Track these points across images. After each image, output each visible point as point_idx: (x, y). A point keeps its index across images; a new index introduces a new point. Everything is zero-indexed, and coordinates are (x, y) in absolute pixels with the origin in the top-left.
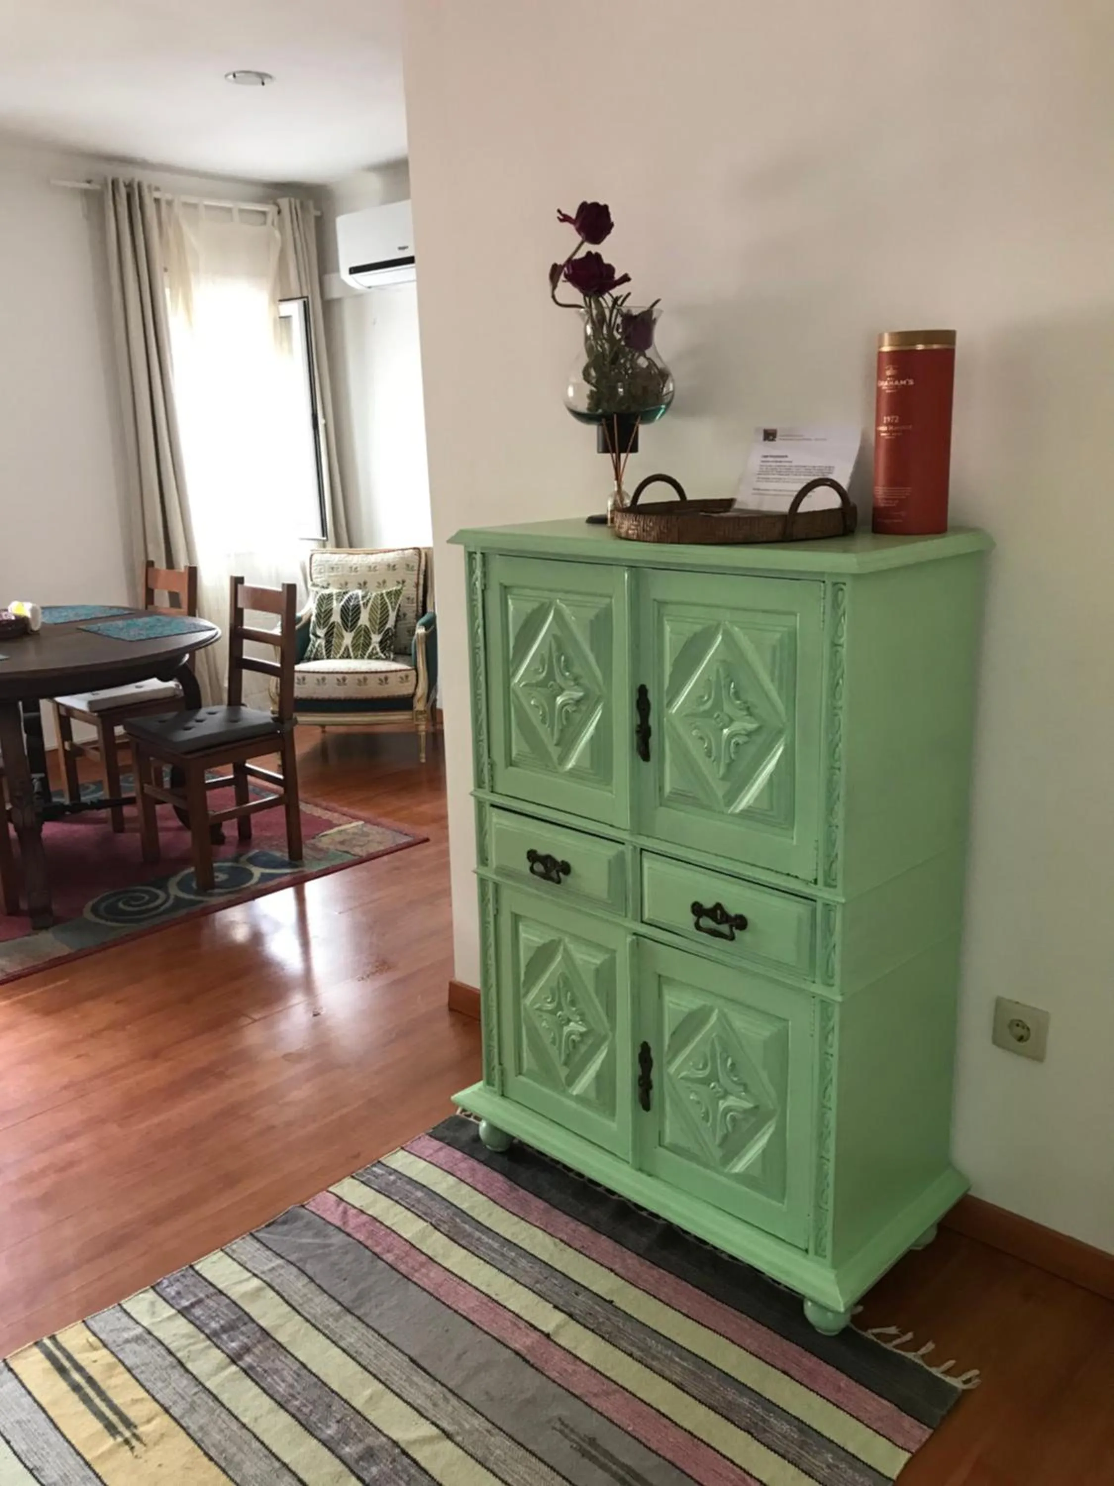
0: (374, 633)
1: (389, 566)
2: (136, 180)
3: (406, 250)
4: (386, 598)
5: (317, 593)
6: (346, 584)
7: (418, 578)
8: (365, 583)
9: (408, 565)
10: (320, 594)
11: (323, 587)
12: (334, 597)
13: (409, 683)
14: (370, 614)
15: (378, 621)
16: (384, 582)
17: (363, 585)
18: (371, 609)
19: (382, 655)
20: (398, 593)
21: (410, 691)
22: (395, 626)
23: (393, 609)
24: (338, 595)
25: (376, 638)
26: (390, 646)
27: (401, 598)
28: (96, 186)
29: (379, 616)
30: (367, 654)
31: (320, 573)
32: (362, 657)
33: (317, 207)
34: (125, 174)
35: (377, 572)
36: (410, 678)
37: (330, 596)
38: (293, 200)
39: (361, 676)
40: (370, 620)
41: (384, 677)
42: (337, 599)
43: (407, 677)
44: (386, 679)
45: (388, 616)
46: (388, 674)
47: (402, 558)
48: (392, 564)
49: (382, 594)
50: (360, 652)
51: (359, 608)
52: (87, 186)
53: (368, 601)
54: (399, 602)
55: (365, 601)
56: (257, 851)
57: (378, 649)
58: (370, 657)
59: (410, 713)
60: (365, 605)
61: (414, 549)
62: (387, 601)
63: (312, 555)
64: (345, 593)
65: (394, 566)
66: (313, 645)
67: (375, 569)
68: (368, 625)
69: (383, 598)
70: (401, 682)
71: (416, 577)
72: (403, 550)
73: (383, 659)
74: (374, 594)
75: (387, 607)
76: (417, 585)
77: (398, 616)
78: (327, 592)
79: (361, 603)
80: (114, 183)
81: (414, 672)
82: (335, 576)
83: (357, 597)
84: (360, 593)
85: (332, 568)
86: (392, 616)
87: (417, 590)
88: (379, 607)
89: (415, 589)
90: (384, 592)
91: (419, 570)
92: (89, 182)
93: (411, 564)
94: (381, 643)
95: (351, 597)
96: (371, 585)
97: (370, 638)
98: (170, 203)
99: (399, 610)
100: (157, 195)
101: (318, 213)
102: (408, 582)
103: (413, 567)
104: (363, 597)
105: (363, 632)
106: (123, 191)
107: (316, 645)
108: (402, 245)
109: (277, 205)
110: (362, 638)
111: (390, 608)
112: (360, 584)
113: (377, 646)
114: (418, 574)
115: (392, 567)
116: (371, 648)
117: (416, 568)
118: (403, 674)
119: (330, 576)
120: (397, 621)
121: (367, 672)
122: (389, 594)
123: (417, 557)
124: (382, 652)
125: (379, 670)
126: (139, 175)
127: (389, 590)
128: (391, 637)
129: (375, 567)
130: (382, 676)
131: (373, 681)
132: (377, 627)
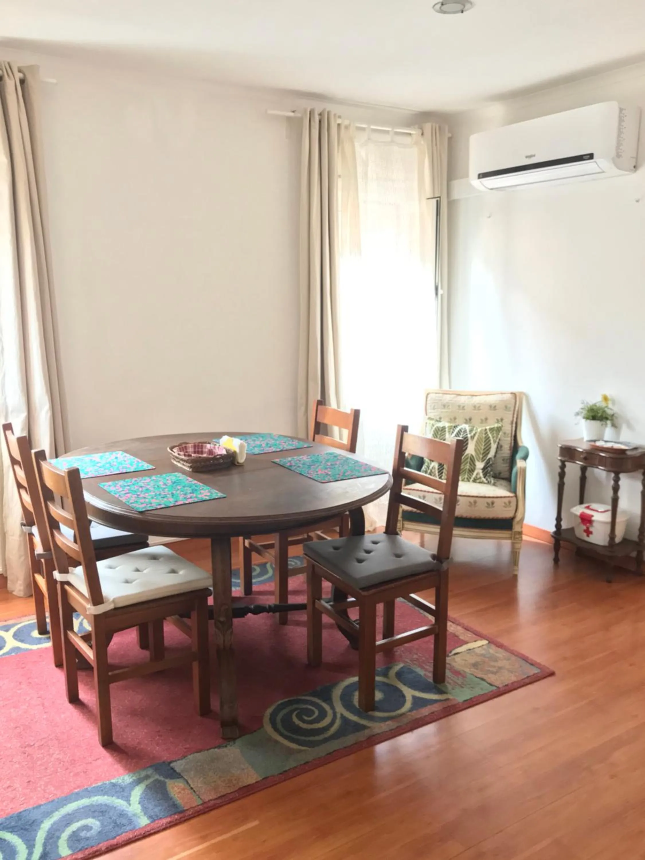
0: (478, 461)
1: (491, 406)
2: (327, 110)
3: (533, 158)
4: (489, 433)
5: (433, 425)
6: (455, 419)
7: (513, 417)
8: (470, 419)
9: (506, 407)
10: (435, 426)
11: (437, 421)
12: (447, 430)
13: (510, 509)
14: (476, 446)
15: (482, 452)
16: (486, 419)
17: (469, 421)
18: (477, 442)
19: (484, 480)
20: (499, 429)
21: (510, 515)
22: (495, 456)
23: (495, 442)
24: (450, 428)
25: (480, 465)
26: (489, 473)
27: (501, 433)
28: (299, 115)
29: (483, 448)
30: (472, 479)
31: (434, 409)
32: (469, 481)
33: (450, 131)
34: (318, 107)
35: (481, 411)
36: (511, 504)
37: (443, 429)
38: (434, 124)
39: (472, 500)
40: (475, 450)
41: (491, 501)
42: (449, 432)
43: (510, 502)
44: (493, 503)
45: (490, 448)
46: (495, 500)
47: (501, 401)
48: (493, 406)
49: (486, 430)
50: (466, 476)
51: (467, 440)
52: (292, 114)
53: (475, 435)
54: (499, 436)
55: (472, 434)
56: (401, 665)
57: (481, 475)
58: (475, 481)
59: (510, 532)
60: (472, 437)
61: (512, 393)
62: (490, 435)
63: (428, 394)
64: (455, 427)
65: (495, 407)
66: (428, 467)
67: (479, 408)
68: (474, 454)
69: (486, 433)
70: (505, 507)
71: (511, 416)
72: (502, 393)
73: (485, 483)
74: (479, 430)
75: (490, 441)
76: (512, 423)
77: (497, 448)
78: (440, 425)
79: (469, 436)
80: (311, 113)
81: (515, 499)
82: (447, 412)
83: (465, 431)
84: (467, 427)
85: (444, 406)
86: (494, 447)
87: (512, 427)
88: (484, 440)
89: (510, 426)
90: (488, 428)
91: (514, 410)
92: (293, 112)
93: (509, 406)
94: (484, 469)
95: (460, 430)
96: (476, 421)
97: (475, 465)
98: (347, 127)
99: (498, 443)
100: (339, 121)
101: (450, 135)
102: (505, 420)
103: (510, 408)
104: (471, 431)
105: (469, 460)
106: (317, 118)
107: (431, 468)
108: (529, 154)
109: (422, 129)
110: (468, 464)
111: (492, 442)
112: (466, 420)
113: (481, 471)
114: (514, 414)
115: (493, 408)
116: (475, 473)
117: (512, 409)
118: (506, 500)
119: (442, 412)
120: (496, 452)
121: (477, 497)
122: (492, 430)
123: (513, 401)
124: (485, 477)
125: (487, 495)
126: (329, 107)
127: (492, 427)
128: (491, 465)
129: (479, 407)
130: (490, 500)
131: (482, 505)
132: (481, 456)
